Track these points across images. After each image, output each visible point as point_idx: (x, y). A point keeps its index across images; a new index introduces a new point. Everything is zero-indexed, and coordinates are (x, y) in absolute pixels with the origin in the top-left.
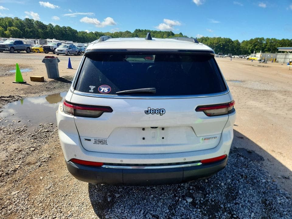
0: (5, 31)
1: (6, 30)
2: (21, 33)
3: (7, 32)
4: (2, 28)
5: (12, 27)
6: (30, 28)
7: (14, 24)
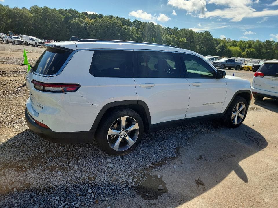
0: (242, 52)
1: (244, 51)
2: (256, 54)
3: (243, 53)
4: (241, 49)
5: (250, 49)
6: (267, 50)
7: (253, 46)
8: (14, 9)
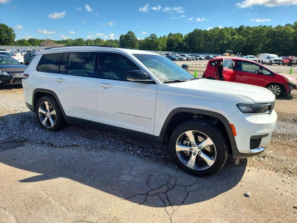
8: (275, 28)
